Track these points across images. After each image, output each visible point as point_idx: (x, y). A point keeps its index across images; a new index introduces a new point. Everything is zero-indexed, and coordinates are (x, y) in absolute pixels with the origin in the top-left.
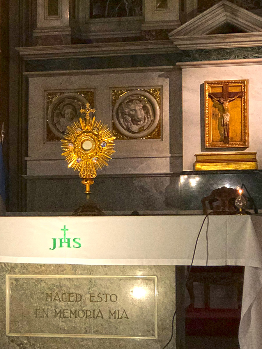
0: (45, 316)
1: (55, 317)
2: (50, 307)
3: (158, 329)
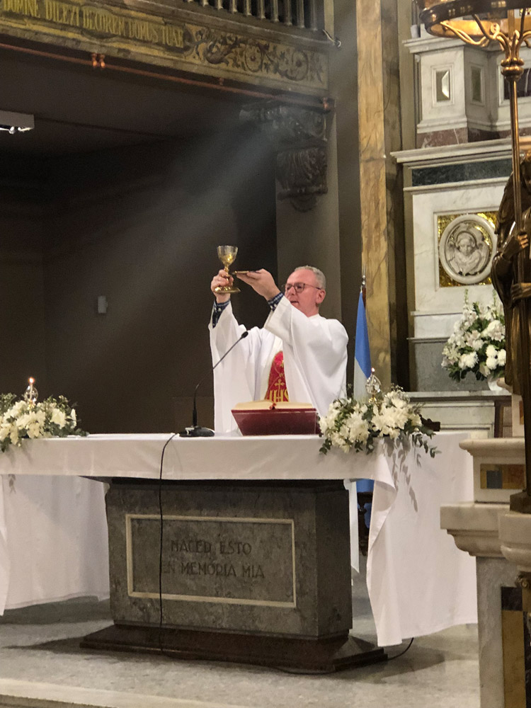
0: (171, 570)
1: (182, 572)
2: (176, 560)
3: (297, 593)
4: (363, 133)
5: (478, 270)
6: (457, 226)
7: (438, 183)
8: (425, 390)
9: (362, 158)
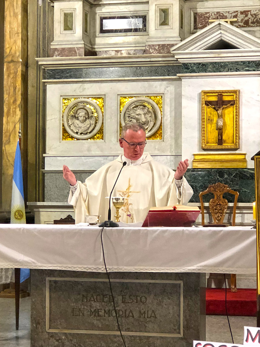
0: (81, 314)
1: (90, 316)
2: (86, 307)
3: (184, 327)
4: (7, 45)
5: (89, 132)
6: (76, 105)
7: (64, 79)
8: (51, 201)
9: (6, 60)
